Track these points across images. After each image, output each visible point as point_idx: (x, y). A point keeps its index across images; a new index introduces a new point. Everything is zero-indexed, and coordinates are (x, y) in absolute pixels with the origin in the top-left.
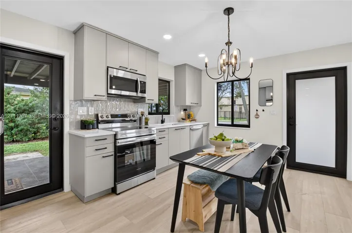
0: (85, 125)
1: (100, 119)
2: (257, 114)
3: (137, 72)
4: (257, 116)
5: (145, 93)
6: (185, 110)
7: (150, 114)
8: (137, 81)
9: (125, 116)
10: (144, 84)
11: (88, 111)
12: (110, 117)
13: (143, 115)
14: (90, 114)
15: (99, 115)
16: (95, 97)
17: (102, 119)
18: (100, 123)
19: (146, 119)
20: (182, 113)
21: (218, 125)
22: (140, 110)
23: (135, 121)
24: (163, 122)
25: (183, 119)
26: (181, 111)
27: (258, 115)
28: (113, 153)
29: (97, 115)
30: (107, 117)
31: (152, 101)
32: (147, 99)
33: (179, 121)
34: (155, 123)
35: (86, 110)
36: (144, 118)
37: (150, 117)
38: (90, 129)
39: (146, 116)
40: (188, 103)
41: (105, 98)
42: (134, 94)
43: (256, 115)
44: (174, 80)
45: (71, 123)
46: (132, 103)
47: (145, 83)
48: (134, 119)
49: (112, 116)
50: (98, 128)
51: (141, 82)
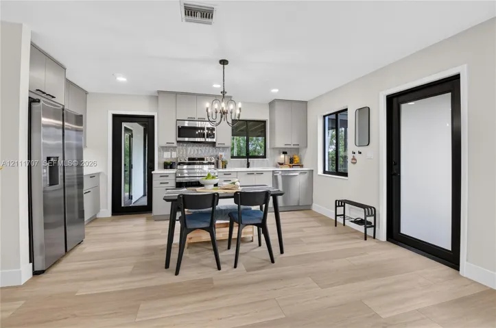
0: (168, 165)
1: (179, 161)
2: (354, 159)
4: (354, 161)
5: (214, 138)
6: (285, 153)
8: (203, 128)
11: (171, 156)
14: (173, 157)
15: (179, 158)
16: (168, 144)
19: (225, 162)
20: (283, 156)
21: (326, 172)
23: (213, 164)
25: (280, 164)
26: (280, 154)
27: (356, 160)
29: (177, 158)
31: (223, 145)
32: (217, 143)
35: (169, 154)
39: (222, 160)
41: (175, 145)
43: (352, 159)
45: (159, 164)
47: (214, 128)
49: (190, 159)
50: (177, 168)
51: (208, 128)
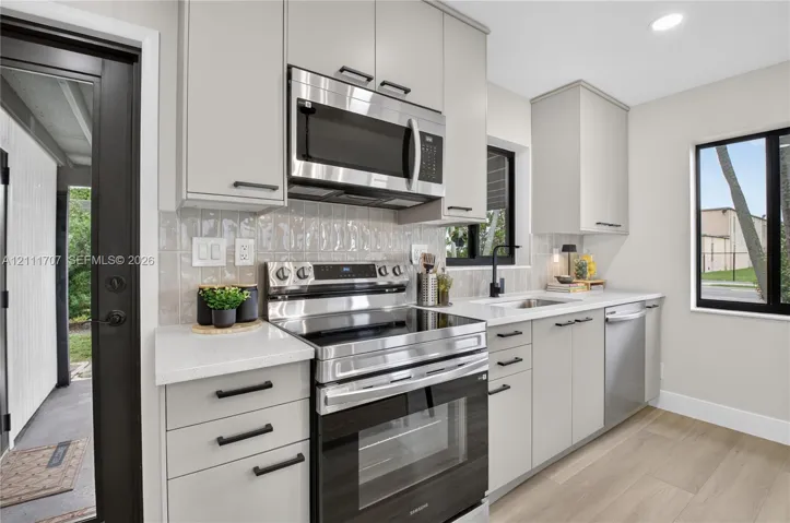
1: (274, 282)
3: (408, 97)
5: (439, 180)
6: (567, 248)
7: (451, 262)
8: (409, 131)
9: (368, 270)
10: (435, 145)
11: (231, 254)
12: (311, 274)
13: (428, 267)
14: (239, 263)
15: (273, 268)
16: (237, 191)
17: (281, 284)
18: (274, 298)
19: (442, 281)
20: (558, 259)
21: (701, 303)
22: (419, 249)
23: (401, 288)
24: (495, 290)
25: (563, 281)
26: (551, 252)
28: (304, 448)
29: (265, 268)
30: (301, 275)
31: (463, 213)
32: (445, 204)
33: (546, 288)
34: (471, 295)
35: (223, 249)
36: (432, 277)
37: (454, 271)
38: (229, 326)
39: (439, 271)
40: (587, 224)
42: (399, 184)
44: (529, 145)
46: (392, 225)
47: (438, 141)
48: (396, 281)
49: (320, 271)
50: (265, 317)
51: (423, 135)
